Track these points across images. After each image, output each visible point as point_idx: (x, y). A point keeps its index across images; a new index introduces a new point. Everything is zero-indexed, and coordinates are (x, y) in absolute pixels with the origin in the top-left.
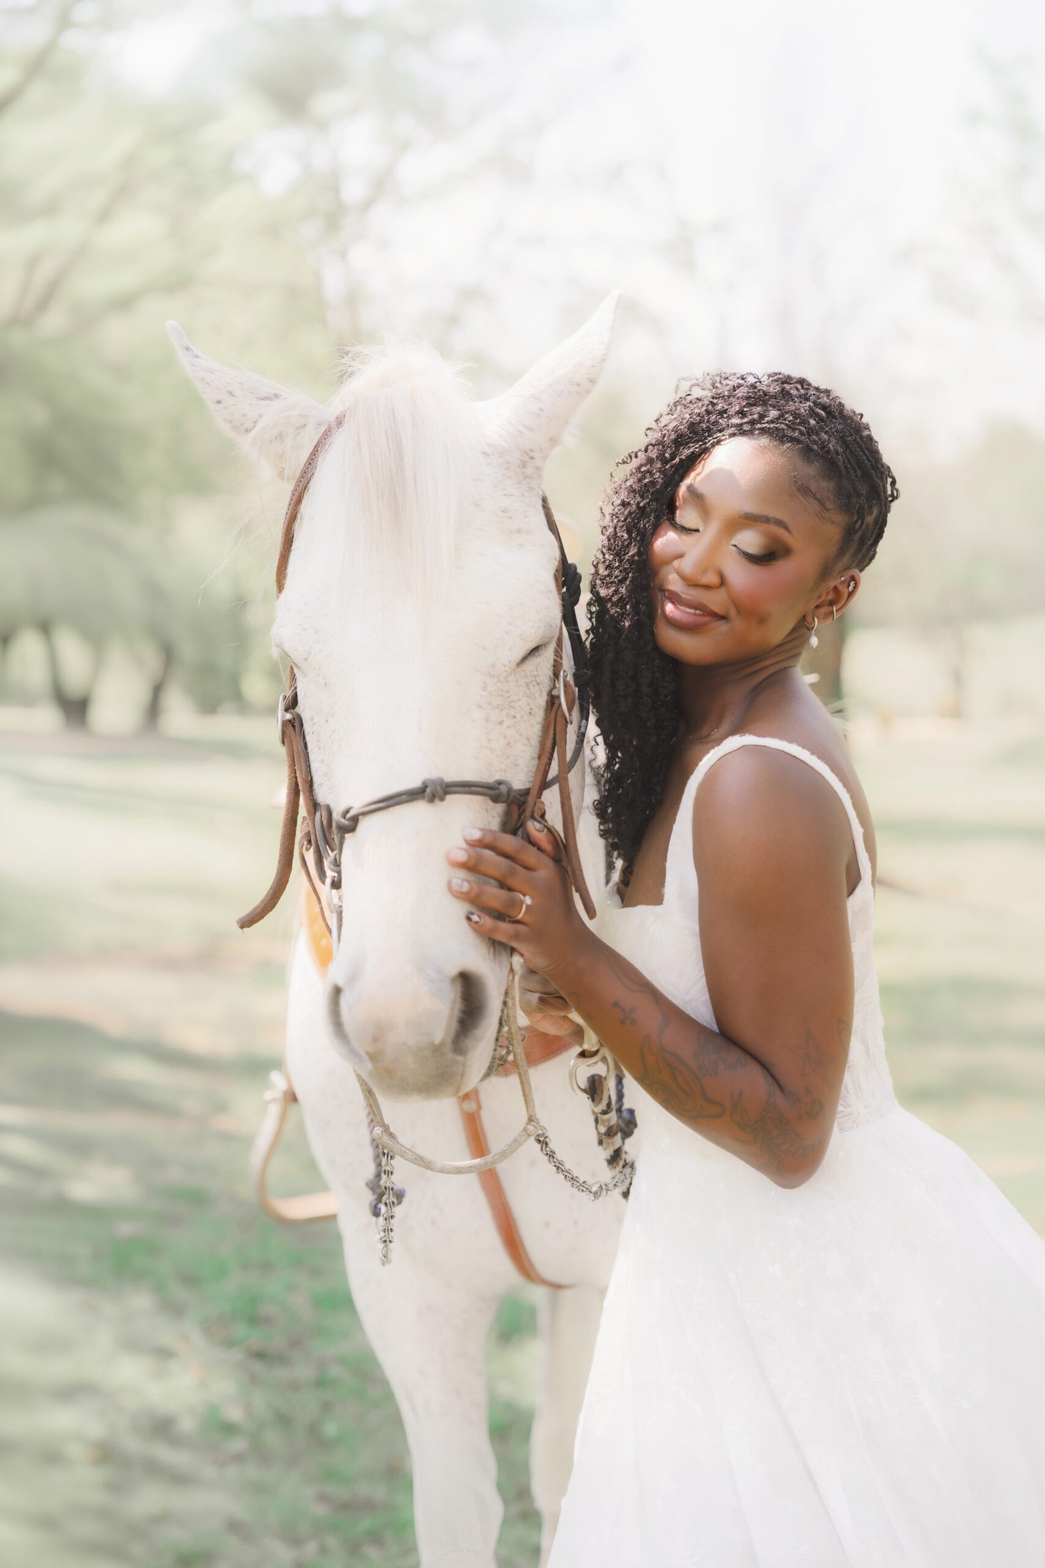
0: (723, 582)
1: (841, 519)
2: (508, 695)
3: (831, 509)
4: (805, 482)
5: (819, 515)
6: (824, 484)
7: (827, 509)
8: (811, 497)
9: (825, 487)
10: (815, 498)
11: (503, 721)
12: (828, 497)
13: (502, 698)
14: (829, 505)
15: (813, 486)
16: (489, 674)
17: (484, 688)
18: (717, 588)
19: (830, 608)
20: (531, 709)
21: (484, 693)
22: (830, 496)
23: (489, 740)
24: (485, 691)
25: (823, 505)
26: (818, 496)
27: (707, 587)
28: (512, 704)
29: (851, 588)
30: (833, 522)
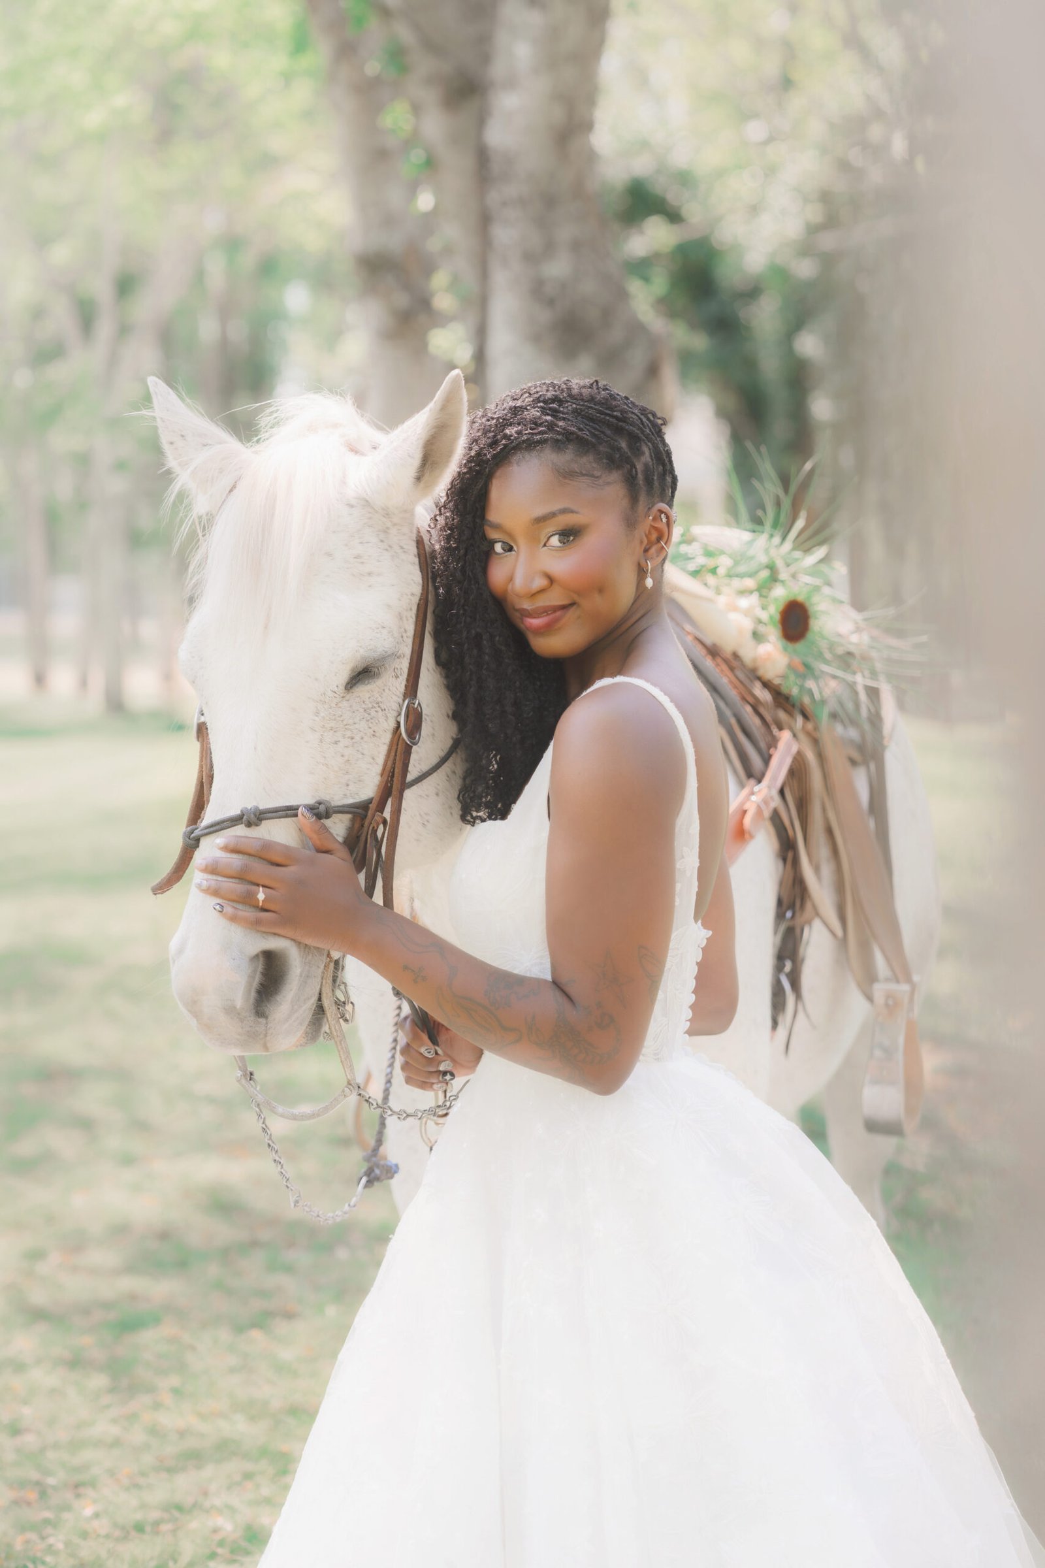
0: (551, 580)
1: (615, 476)
2: (341, 719)
3: (601, 475)
4: (566, 468)
5: (594, 485)
6: (584, 460)
7: (597, 477)
8: (578, 476)
9: (587, 461)
10: (584, 475)
11: (339, 741)
12: (593, 467)
13: (335, 722)
14: (597, 473)
15: (575, 467)
16: (321, 701)
17: (317, 714)
18: (550, 587)
19: (659, 545)
20: (374, 732)
21: (316, 718)
22: (595, 465)
23: (325, 757)
24: (317, 716)
25: (593, 476)
26: (584, 472)
27: (542, 591)
28: (346, 727)
29: (664, 520)
30: (609, 484)
